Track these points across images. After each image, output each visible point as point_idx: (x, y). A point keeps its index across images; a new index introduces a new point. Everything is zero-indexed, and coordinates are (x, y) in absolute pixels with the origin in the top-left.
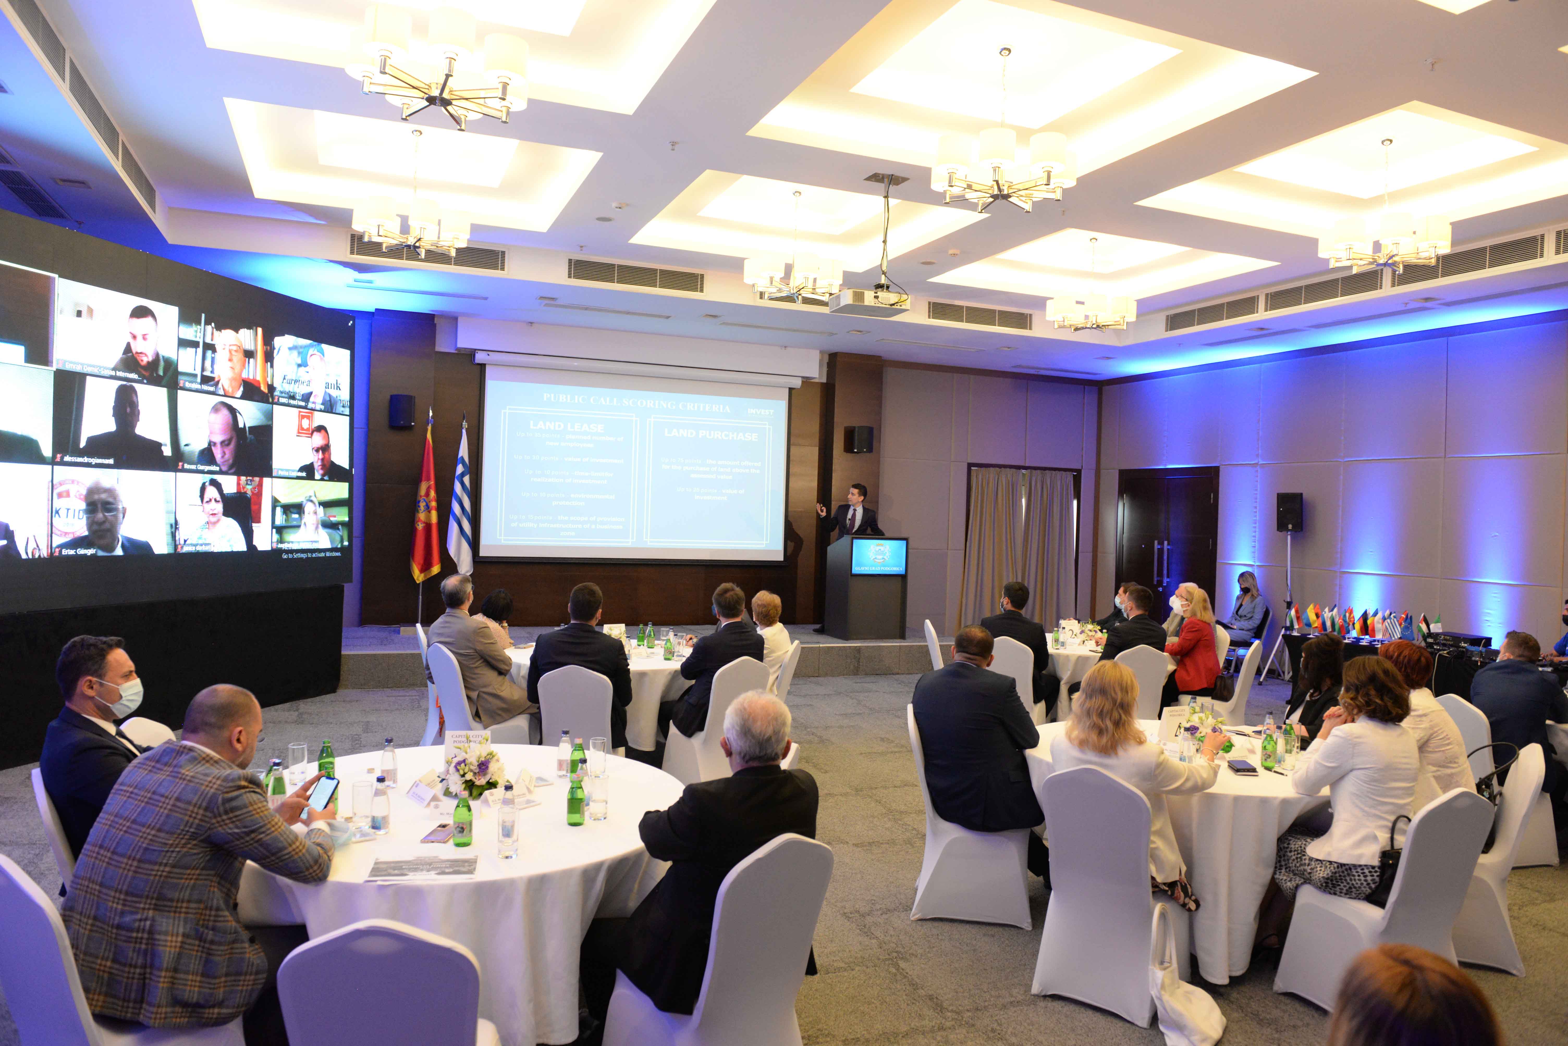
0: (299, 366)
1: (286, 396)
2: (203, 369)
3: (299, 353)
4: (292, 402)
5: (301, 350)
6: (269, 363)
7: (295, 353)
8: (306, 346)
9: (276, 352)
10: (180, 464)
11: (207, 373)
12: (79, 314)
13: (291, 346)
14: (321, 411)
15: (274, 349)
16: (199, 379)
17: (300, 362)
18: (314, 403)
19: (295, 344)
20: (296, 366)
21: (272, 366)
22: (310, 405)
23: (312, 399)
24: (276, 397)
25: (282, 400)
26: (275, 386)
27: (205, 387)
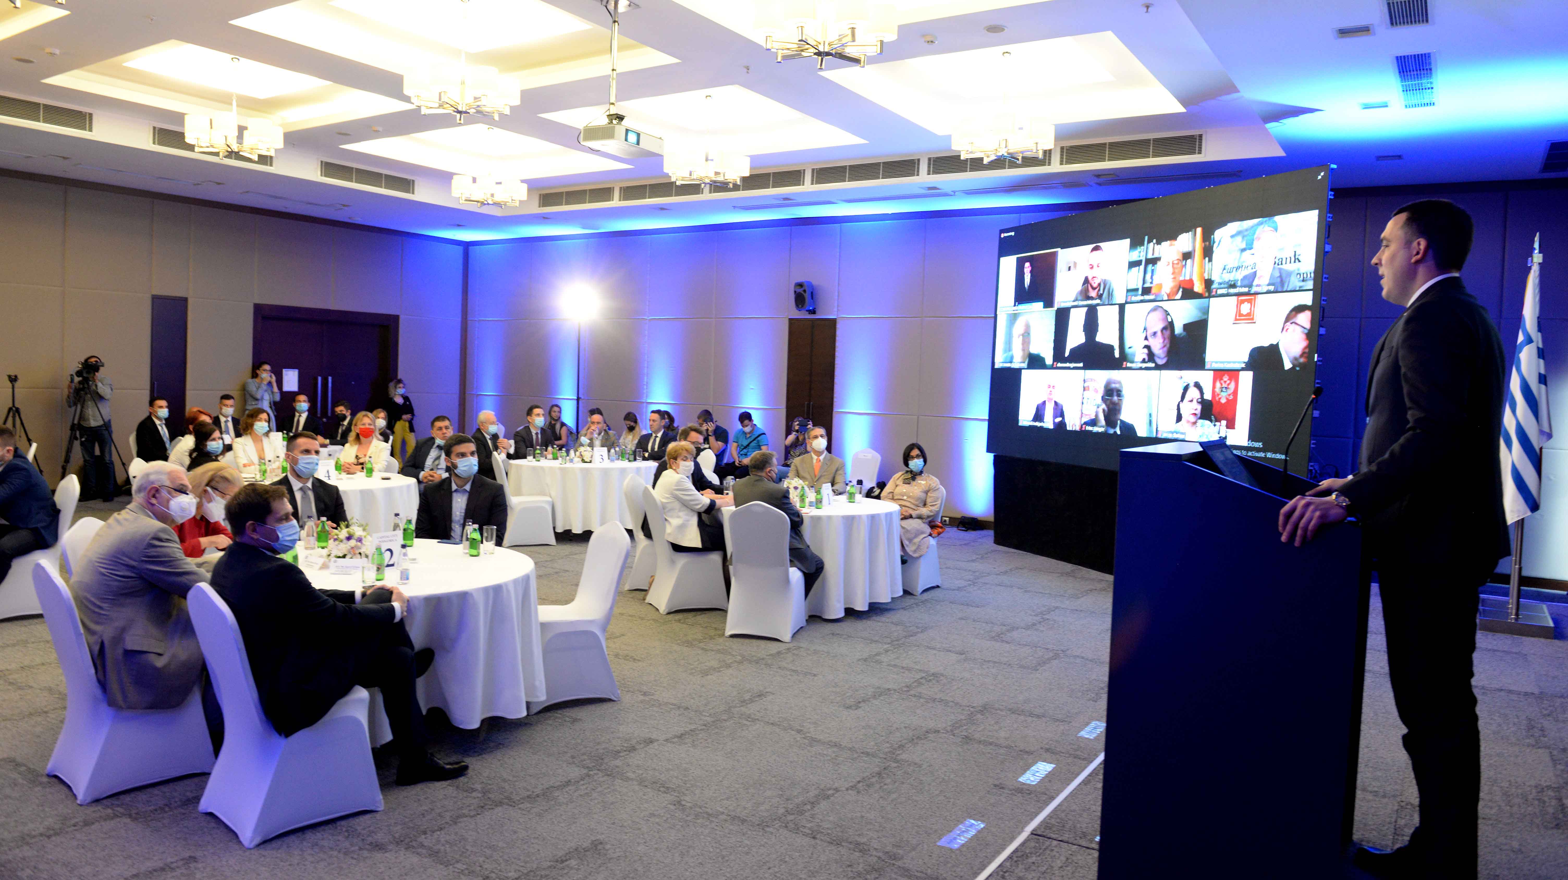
0: (1243, 250)
1: (1226, 286)
2: (1144, 282)
3: (1243, 237)
4: (1232, 291)
5: (1246, 233)
6: (1207, 259)
7: (1239, 238)
8: (1252, 227)
9: (1215, 245)
10: (1125, 363)
11: (1147, 285)
12: (1069, 269)
13: (1234, 233)
14: (1268, 292)
15: (1214, 242)
16: (1140, 292)
17: (1244, 246)
18: (1258, 286)
19: (1240, 229)
20: (1239, 252)
21: (1210, 260)
22: (1254, 290)
23: (1255, 283)
24: (1214, 290)
25: (1220, 292)
26: (1213, 279)
27: (1146, 297)
